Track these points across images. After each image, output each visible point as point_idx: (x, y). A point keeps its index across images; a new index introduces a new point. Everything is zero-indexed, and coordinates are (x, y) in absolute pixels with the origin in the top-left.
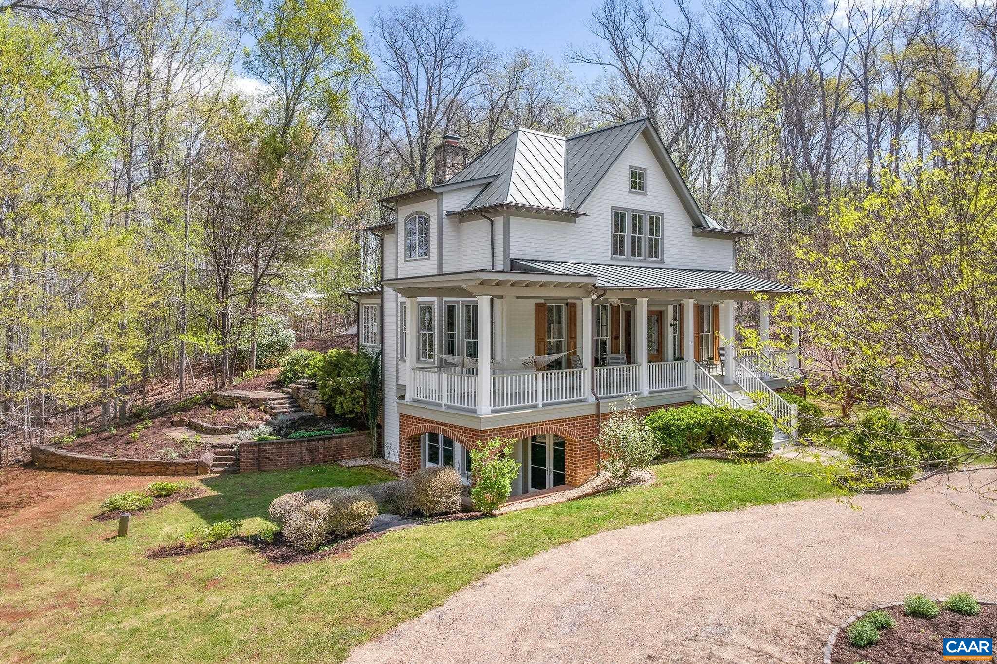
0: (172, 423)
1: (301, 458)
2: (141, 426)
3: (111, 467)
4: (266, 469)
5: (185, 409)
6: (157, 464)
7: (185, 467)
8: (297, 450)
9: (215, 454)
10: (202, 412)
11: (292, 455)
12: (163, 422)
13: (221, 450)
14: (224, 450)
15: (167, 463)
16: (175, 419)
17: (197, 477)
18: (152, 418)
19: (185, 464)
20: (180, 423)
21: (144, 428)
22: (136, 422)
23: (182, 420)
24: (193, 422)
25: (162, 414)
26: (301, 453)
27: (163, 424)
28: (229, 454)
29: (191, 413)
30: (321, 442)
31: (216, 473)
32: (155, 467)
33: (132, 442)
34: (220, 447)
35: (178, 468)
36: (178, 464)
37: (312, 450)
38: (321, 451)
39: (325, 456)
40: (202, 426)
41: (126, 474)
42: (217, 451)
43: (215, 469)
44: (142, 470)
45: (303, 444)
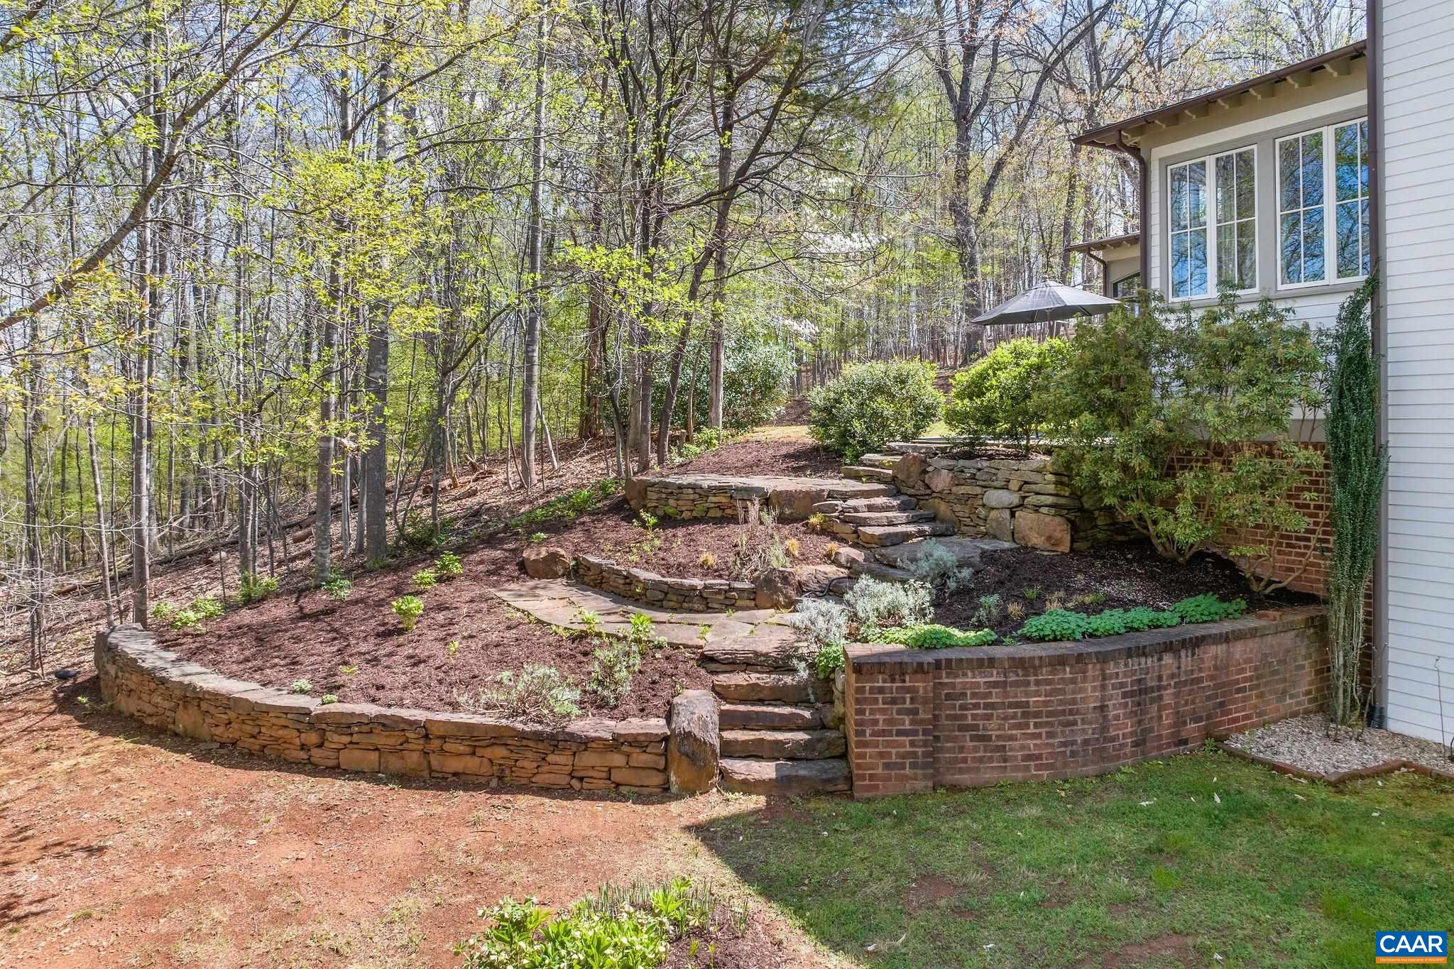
0: (523, 567)
1: (1104, 729)
2: (428, 574)
3: (313, 738)
4: (965, 779)
5: (556, 526)
6: (497, 737)
7: (618, 759)
8: (1090, 693)
9: (721, 693)
10: (611, 535)
11: (1067, 715)
12: (494, 562)
13: (740, 679)
14: (754, 678)
15: (537, 736)
16: (530, 554)
17: (675, 807)
18: (461, 550)
19: (617, 743)
20: (547, 569)
21: (440, 580)
22: (413, 563)
23: (554, 557)
24: (589, 567)
25: (491, 541)
26: (1102, 708)
27: (496, 569)
28: (779, 696)
29: (577, 536)
30: (1168, 659)
31: (748, 787)
32: (488, 753)
33: (401, 632)
34: (734, 663)
35: (588, 759)
36: (585, 743)
37: (1141, 694)
38: (1168, 696)
39: (1180, 722)
40: (629, 580)
41: (372, 776)
42: (723, 679)
43: (741, 767)
44: (435, 761)
45: (1111, 669)
